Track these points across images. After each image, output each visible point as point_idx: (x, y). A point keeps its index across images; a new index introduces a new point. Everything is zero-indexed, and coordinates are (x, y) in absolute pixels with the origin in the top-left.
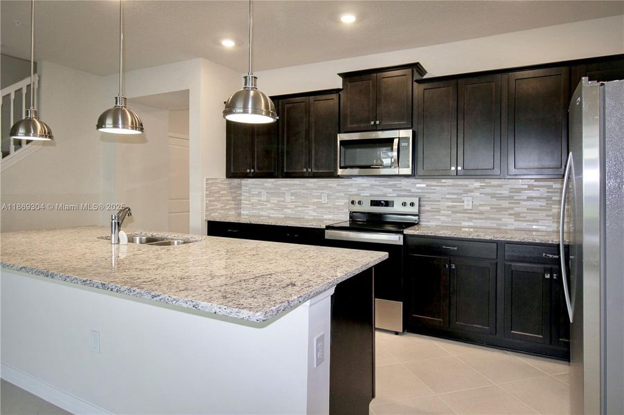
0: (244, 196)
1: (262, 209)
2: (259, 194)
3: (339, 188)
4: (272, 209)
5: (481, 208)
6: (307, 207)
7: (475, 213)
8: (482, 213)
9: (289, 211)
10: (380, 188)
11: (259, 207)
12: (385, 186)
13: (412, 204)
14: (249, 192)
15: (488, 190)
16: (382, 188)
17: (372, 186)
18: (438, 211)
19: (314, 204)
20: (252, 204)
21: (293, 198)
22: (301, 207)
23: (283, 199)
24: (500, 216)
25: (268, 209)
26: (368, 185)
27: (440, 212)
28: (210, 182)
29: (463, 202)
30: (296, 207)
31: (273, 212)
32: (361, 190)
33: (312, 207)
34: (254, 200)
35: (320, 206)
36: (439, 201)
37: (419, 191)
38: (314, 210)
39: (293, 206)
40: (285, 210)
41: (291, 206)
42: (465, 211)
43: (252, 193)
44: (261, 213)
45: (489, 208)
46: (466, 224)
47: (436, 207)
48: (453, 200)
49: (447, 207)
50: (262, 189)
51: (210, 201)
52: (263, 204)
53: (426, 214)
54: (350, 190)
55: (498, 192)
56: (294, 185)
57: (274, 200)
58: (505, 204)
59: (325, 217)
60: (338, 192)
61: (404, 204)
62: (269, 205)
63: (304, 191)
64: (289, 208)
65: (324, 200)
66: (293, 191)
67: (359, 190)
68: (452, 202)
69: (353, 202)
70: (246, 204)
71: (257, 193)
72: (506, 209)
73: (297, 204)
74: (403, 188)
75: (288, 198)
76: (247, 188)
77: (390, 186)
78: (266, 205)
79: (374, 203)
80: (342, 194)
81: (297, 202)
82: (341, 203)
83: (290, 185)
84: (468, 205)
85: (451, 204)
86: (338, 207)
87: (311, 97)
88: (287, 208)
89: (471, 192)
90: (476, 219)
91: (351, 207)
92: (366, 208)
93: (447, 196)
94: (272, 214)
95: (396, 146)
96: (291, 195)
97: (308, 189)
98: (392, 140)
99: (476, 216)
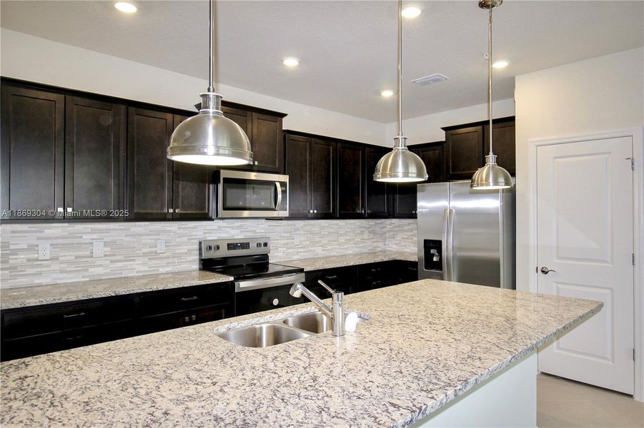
1: (38, 273)
2: (33, 248)
3: (181, 231)
4: (62, 271)
5: (304, 243)
6: (134, 260)
7: (301, 248)
8: (304, 247)
9: (99, 271)
10: (227, 229)
11: (30, 271)
12: (233, 228)
17: (219, 228)
19: (145, 254)
20: (13, 269)
21: (109, 249)
23: (88, 253)
24: (314, 248)
25: (54, 272)
29: (294, 239)
30: (113, 262)
32: (206, 233)
33: (141, 260)
35: (154, 256)
38: (144, 264)
39: (108, 262)
40: (91, 270)
41: (103, 263)
42: (295, 247)
45: (308, 243)
46: (295, 257)
49: (284, 244)
50: (39, 239)
52: (42, 266)
53: (271, 253)
54: (194, 233)
57: (68, 256)
58: (317, 239)
60: (179, 237)
62: (55, 266)
63: (129, 239)
64: (101, 266)
65: (161, 248)
66: (106, 239)
67: (204, 233)
68: (287, 239)
69: (210, 248)
71: (26, 246)
72: (318, 242)
74: (249, 229)
75: (99, 250)
78: (48, 266)
79: (231, 246)
80: (185, 239)
81: (115, 255)
82: (184, 249)
83: (101, 231)
84: (296, 241)
85: (285, 242)
86: (179, 256)
87: (176, 116)
88: (94, 266)
89: (298, 230)
90: (301, 252)
91: (206, 255)
92: (224, 252)
93: (283, 235)
94: (61, 279)
95: (279, 189)
96: (105, 246)
97: (135, 235)
98: (272, 183)
99: (302, 250)
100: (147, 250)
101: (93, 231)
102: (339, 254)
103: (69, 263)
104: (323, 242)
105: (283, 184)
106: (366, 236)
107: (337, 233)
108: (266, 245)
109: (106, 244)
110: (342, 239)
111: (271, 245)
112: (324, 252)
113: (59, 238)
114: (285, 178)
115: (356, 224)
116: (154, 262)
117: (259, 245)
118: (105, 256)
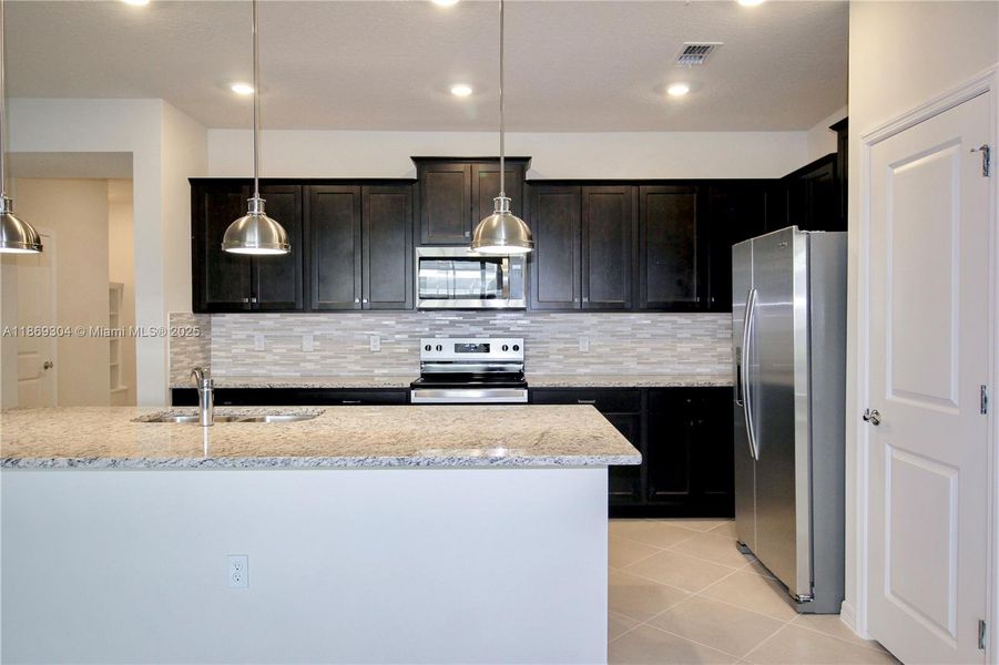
0: (216, 343)
1: (255, 364)
2: (250, 338)
3: (400, 327)
4: (275, 364)
5: (599, 350)
6: (345, 357)
7: (592, 357)
8: (600, 356)
9: (310, 366)
11: (248, 361)
13: (516, 348)
14: (228, 336)
15: (608, 327)
16: (467, 325)
17: (452, 324)
18: (546, 356)
19: (357, 352)
20: (235, 357)
21: (318, 343)
22: (331, 357)
23: (299, 346)
24: (620, 359)
25: (269, 364)
26: (447, 322)
27: (548, 357)
28: (174, 320)
29: (578, 343)
30: (324, 358)
31: (277, 368)
33: (353, 357)
34: (239, 349)
35: (368, 354)
36: (548, 343)
37: (520, 329)
38: (356, 362)
39: (318, 358)
40: (302, 364)
41: (313, 358)
42: (580, 355)
43: (234, 337)
44: (255, 371)
45: (608, 349)
46: (582, 371)
47: (543, 350)
48: (566, 341)
49: (559, 350)
50: (255, 330)
51: (176, 354)
52: (258, 357)
53: (531, 360)
55: (619, 329)
56: (319, 323)
57: (280, 349)
58: (627, 344)
59: (376, 371)
60: (397, 334)
61: (505, 348)
62: (269, 358)
63: (339, 333)
64: (310, 361)
65: (375, 346)
66: (317, 333)
68: (565, 343)
69: (429, 347)
70: (222, 357)
71: (244, 337)
72: (628, 350)
73: (324, 353)
75: (308, 344)
76: (224, 330)
77: (478, 324)
78: (263, 358)
79: (460, 348)
80: (404, 337)
81: (324, 350)
82: (402, 349)
83: (311, 323)
84: (583, 346)
85: (562, 346)
86: (399, 356)
87: (364, 187)
88: (305, 361)
89: (588, 329)
90: (593, 363)
91: (425, 355)
92: (449, 355)
93: (558, 336)
94: (275, 371)
96: (314, 340)
97: (346, 329)
98: (499, 260)
99: (593, 360)
100: (359, 347)
101: (304, 323)
102: (676, 372)
103: (282, 355)
104: (639, 350)
107: (674, 336)
111: (532, 351)
112: (639, 367)
113: (272, 330)
115: (720, 322)
116: (369, 361)
118: (315, 350)
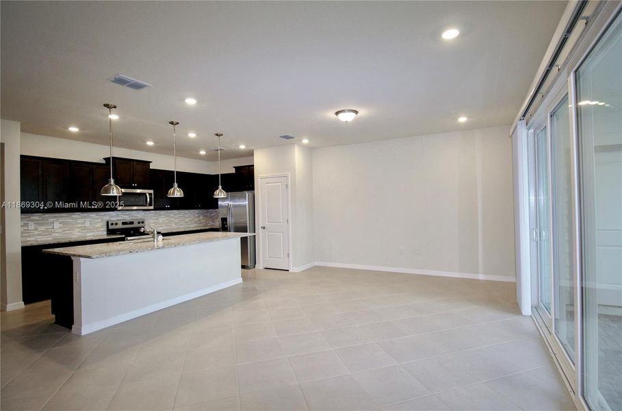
1: (29, 236)
2: (25, 225)
4: (40, 235)
6: (74, 230)
9: (57, 235)
11: (25, 235)
16: (123, 216)
19: (79, 228)
21: (61, 225)
23: (51, 227)
32: (111, 217)
33: (77, 230)
35: (84, 228)
37: (141, 216)
39: (62, 231)
40: (54, 234)
42: (159, 224)
44: (29, 239)
50: (29, 221)
52: (30, 233)
54: (104, 217)
56: (61, 217)
57: (42, 228)
59: (88, 234)
60: (97, 219)
62: (36, 233)
63: (71, 220)
65: (87, 224)
66: (61, 221)
67: (109, 217)
69: (113, 224)
73: (65, 229)
74: (134, 215)
75: (57, 226)
77: (127, 215)
78: (33, 233)
79: (124, 223)
80: (99, 220)
82: (99, 225)
83: (57, 217)
86: (97, 228)
87: (94, 166)
89: (161, 215)
91: (111, 227)
92: (120, 226)
94: (39, 238)
95: (148, 197)
97: (74, 219)
98: (145, 194)
100: (79, 226)
101: (54, 217)
103: (43, 231)
104: (176, 221)
105: (150, 194)
106: (201, 218)
107: (184, 216)
108: (143, 222)
109: (60, 223)
110: (187, 220)
111: (146, 223)
113: (38, 221)
114: (152, 191)
115: (196, 212)
116: (84, 231)
117: (139, 223)
118: (60, 228)
